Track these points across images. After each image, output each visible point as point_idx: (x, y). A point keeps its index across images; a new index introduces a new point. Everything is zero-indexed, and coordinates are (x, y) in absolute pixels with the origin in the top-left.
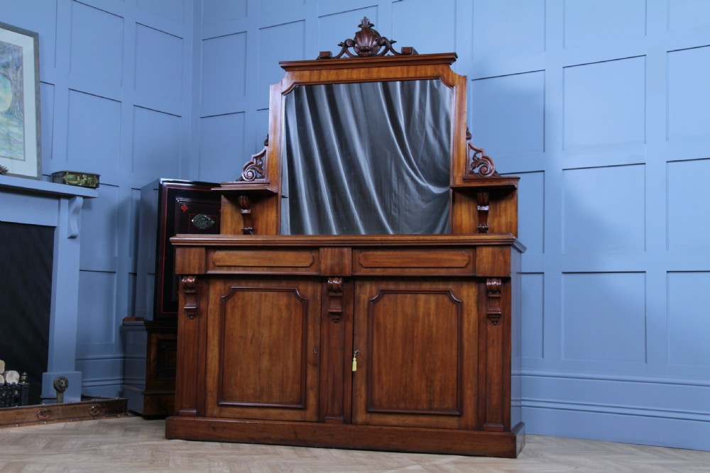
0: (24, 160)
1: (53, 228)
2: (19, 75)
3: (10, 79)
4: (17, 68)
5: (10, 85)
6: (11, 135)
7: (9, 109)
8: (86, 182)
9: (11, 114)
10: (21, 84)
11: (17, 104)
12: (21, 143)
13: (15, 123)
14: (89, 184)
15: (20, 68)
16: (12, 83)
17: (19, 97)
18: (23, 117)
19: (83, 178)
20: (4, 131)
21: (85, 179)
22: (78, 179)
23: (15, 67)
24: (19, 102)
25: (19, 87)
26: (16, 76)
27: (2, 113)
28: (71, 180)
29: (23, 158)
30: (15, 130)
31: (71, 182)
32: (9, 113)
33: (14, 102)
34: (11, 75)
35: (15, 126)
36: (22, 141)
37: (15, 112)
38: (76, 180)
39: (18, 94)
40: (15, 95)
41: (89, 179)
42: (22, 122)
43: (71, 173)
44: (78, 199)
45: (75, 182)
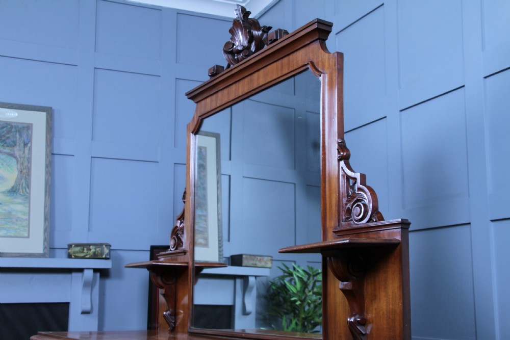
0: (28, 237)
1: (67, 304)
2: (27, 151)
3: (15, 157)
4: (25, 145)
5: (16, 163)
6: (14, 213)
7: (13, 187)
8: (94, 253)
9: (15, 191)
10: (29, 160)
11: (23, 181)
12: (26, 220)
13: (19, 200)
14: (97, 255)
15: (29, 145)
16: (18, 161)
17: (25, 174)
18: (30, 193)
19: (90, 250)
20: (5, 210)
21: (93, 250)
22: (85, 250)
23: (22, 145)
24: (26, 179)
25: (26, 164)
26: (24, 152)
27: (3, 193)
28: (77, 252)
29: (27, 235)
30: (20, 207)
31: (77, 255)
32: (13, 191)
33: (18, 180)
34: (17, 153)
35: (19, 203)
36: (27, 217)
37: (20, 189)
38: (83, 252)
39: (25, 171)
40: (21, 172)
41: (98, 249)
42: (27, 198)
43: (77, 245)
44: (86, 272)
45: (82, 255)
